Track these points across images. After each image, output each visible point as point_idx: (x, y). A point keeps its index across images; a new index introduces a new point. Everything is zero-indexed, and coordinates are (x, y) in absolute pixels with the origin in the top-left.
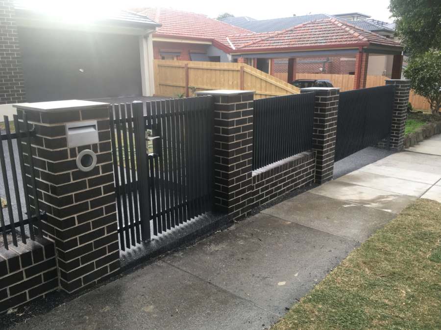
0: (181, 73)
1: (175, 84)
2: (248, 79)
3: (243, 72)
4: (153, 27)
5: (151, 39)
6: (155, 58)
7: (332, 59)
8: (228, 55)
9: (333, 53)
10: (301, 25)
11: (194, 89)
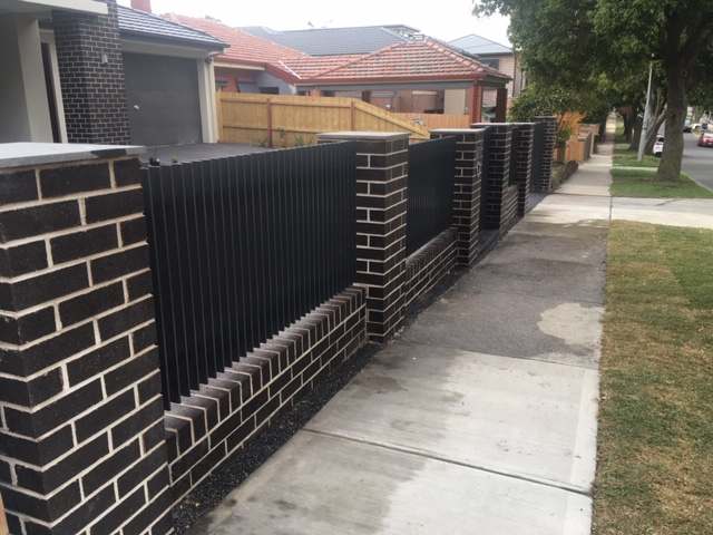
0: (261, 112)
1: (249, 125)
2: (361, 118)
3: (353, 109)
4: (220, 47)
5: (213, 64)
6: (217, 90)
7: (402, 94)
8: (291, 86)
9: (403, 87)
10: (388, 48)
11: (283, 133)
